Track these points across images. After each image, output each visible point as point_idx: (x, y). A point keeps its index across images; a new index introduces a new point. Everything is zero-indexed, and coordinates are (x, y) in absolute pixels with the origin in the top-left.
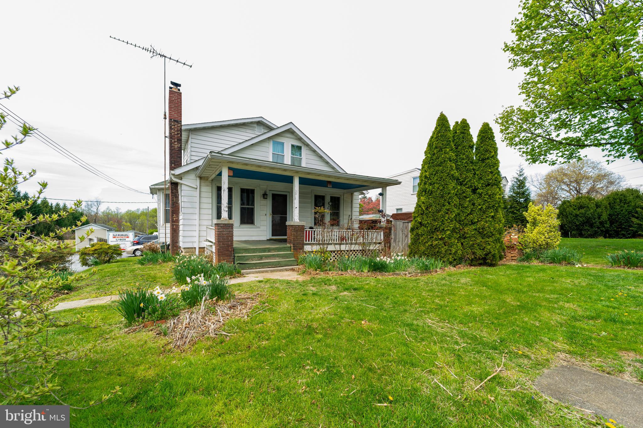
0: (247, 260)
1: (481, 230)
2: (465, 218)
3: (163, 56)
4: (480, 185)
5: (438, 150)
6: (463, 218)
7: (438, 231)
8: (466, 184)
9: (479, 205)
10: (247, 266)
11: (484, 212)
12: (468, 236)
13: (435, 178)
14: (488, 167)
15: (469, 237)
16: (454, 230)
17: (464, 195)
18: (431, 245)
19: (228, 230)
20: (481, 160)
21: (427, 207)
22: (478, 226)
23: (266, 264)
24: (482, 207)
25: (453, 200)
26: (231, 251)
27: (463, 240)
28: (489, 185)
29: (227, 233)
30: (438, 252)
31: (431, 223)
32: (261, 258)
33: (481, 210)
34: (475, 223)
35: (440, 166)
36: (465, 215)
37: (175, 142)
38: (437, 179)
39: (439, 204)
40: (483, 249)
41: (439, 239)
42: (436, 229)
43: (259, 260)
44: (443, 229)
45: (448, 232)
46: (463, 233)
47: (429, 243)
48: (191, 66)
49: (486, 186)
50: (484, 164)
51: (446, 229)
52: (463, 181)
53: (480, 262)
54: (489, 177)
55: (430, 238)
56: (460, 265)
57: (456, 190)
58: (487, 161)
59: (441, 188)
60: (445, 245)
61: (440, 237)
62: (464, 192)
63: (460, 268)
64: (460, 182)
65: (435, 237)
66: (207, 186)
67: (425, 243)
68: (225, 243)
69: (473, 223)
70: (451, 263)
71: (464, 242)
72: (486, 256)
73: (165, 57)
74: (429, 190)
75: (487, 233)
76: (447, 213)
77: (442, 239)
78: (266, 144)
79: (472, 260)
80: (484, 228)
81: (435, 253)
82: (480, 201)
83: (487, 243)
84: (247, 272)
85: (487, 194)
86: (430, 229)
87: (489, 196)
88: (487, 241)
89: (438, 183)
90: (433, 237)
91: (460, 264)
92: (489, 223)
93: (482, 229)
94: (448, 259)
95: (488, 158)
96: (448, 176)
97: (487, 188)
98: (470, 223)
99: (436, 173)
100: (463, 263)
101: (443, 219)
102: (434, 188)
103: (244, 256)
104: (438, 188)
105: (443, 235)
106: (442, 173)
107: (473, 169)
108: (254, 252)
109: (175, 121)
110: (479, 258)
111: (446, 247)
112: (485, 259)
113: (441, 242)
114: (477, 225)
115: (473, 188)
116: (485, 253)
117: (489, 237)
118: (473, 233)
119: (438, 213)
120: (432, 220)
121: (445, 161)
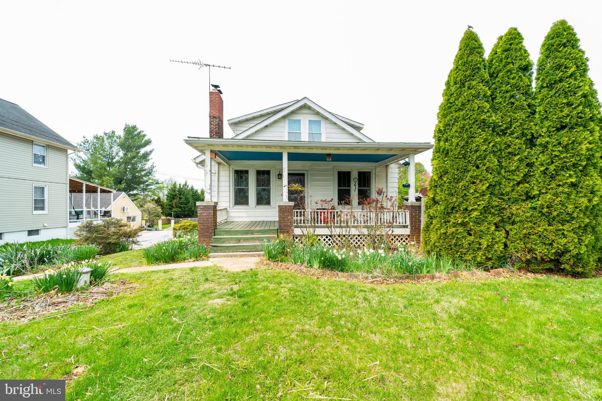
0: (224, 242)
1: (545, 210)
2: (513, 190)
3: (208, 65)
4: (544, 130)
5: (458, 86)
6: (508, 189)
7: (457, 211)
8: (512, 133)
9: (542, 165)
10: (219, 248)
11: (552, 177)
12: (518, 219)
13: (454, 130)
14: (562, 96)
15: (520, 221)
16: (486, 210)
17: (510, 150)
18: (445, 233)
19: (208, 212)
20: (547, 87)
21: (441, 176)
22: (539, 203)
23: (240, 247)
24: (547, 169)
25: (486, 161)
26: (211, 233)
27: (510, 227)
28: (563, 127)
29: (207, 214)
30: (455, 245)
31: (446, 200)
32: (239, 240)
33: (545, 173)
34: (534, 197)
35: (462, 110)
36: (511, 184)
37: (214, 135)
38: (456, 131)
39: (458, 170)
40: (551, 244)
41: (458, 224)
42: (453, 208)
43: (237, 243)
44: (466, 209)
45: (475, 214)
46: (509, 214)
47: (442, 231)
48: (230, 68)
49: (558, 130)
50: (552, 93)
51: (470, 208)
52: (507, 128)
53: (548, 267)
54: (563, 114)
55: (445, 222)
56: (500, 270)
57: (492, 144)
58: (559, 85)
59: (463, 143)
60: (470, 235)
61: (459, 222)
62: (509, 146)
63: (498, 274)
64: (502, 131)
65: (452, 220)
66: (226, 170)
67: (437, 229)
68: (205, 225)
69: (529, 197)
70: (479, 265)
71: (511, 230)
72: (560, 256)
73: (210, 65)
74: (444, 149)
75: (558, 215)
76: (474, 183)
77: (463, 224)
78: (281, 124)
79: (528, 262)
80: (552, 206)
81: (450, 246)
82: (543, 158)
83: (560, 233)
84: (215, 255)
85: (560, 144)
86: (445, 209)
87: (565, 147)
88: (560, 230)
89: (458, 137)
90: (449, 222)
91: (501, 267)
92: (563, 196)
93: (548, 207)
94: (475, 257)
95: (561, 80)
96: (474, 123)
97: (559, 133)
98: (524, 197)
99: (455, 122)
100: (509, 266)
101: (465, 192)
102: (451, 146)
103: (221, 238)
104: (458, 144)
105: (465, 218)
106: (465, 120)
107: (529, 106)
108: (235, 235)
109: (214, 117)
110: (543, 259)
111: (472, 238)
112: (557, 262)
113: (461, 229)
114: (538, 200)
115: (529, 137)
116: (553, 251)
117: (563, 222)
118: (528, 215)
119: (457, 183)
120: (448, 194)
121: (469, 101)
